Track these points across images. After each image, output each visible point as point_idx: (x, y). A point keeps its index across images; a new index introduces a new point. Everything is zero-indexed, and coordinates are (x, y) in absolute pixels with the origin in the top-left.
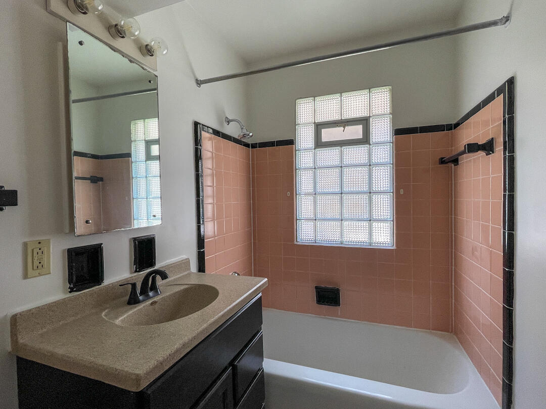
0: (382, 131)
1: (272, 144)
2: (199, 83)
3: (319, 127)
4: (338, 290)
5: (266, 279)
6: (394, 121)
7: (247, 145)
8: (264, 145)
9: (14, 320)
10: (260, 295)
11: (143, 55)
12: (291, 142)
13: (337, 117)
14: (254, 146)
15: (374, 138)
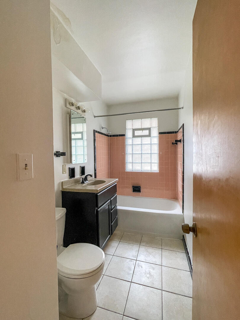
0: (155, 133)
1: (117, 136)
2: (95, 117)
3: (134, 130)
4: (140, 187)
5: (118, 179)
6: (159, 129)
7: (108, 136)
8: (114, 136)
9: (62, 182)
10: (116, 183)
11: (77, 109)
12: (124, 135)
13: (140, 127)
14: (111, 136)
15: (152, 135)
